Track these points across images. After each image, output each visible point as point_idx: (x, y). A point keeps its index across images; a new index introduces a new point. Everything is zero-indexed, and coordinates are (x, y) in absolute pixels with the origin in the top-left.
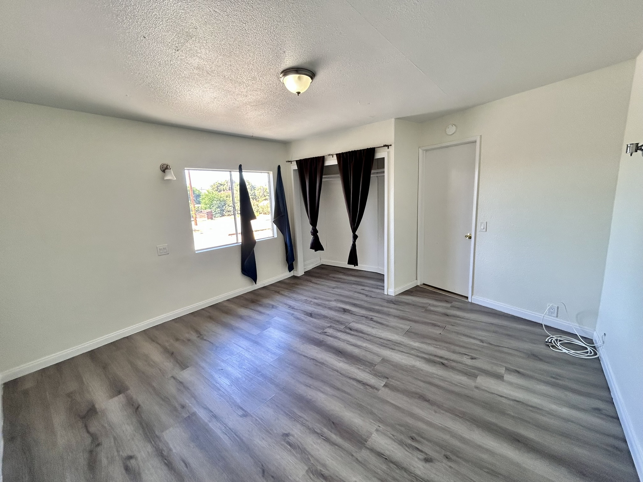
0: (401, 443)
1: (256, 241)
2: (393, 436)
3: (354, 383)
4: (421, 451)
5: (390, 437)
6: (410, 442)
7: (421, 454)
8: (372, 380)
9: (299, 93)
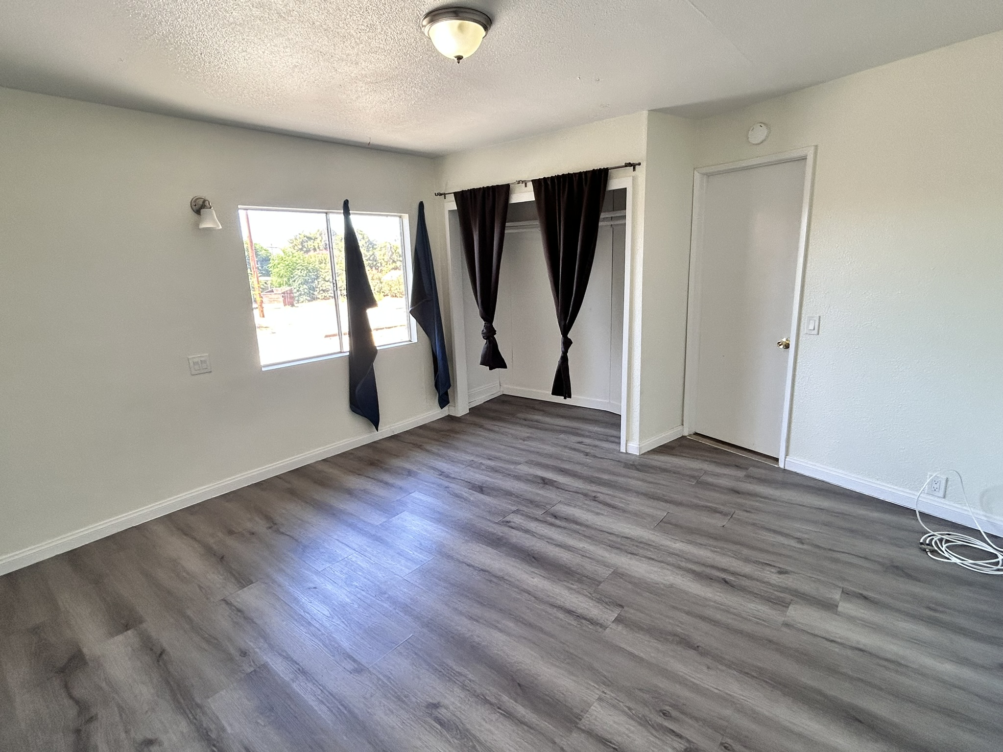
0: (644, 722)
1: (378, 348)
2: (630, 709)
3: (561, 615)
4: (680, 736)
5: (623, 711)
6: (660, 720)
7: (679, 740)
8: (594, 610)
9: (459, 58)
